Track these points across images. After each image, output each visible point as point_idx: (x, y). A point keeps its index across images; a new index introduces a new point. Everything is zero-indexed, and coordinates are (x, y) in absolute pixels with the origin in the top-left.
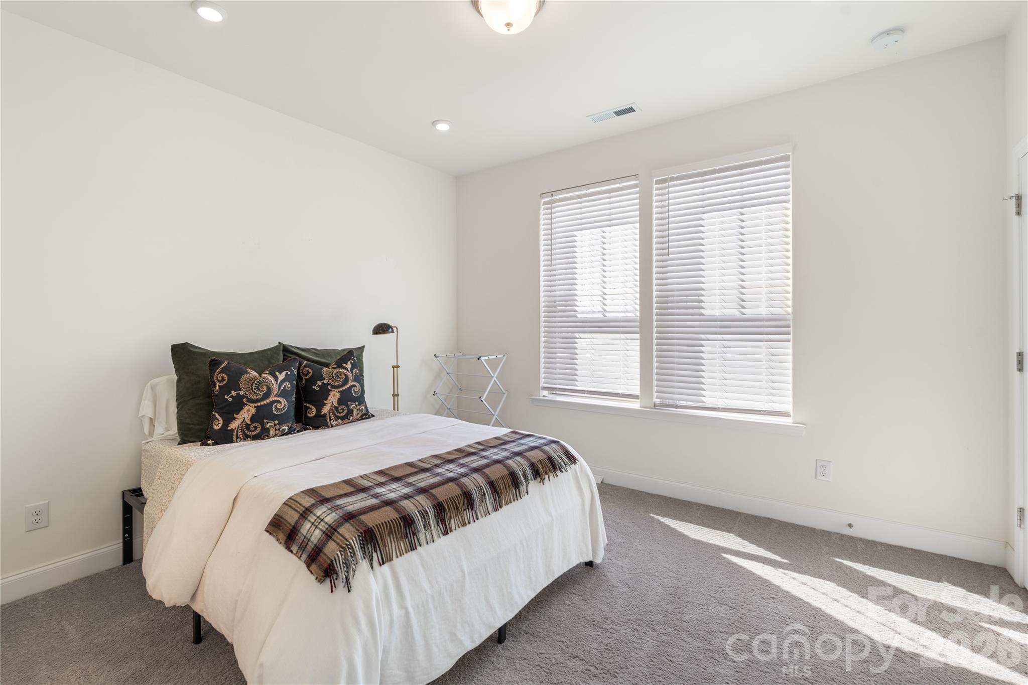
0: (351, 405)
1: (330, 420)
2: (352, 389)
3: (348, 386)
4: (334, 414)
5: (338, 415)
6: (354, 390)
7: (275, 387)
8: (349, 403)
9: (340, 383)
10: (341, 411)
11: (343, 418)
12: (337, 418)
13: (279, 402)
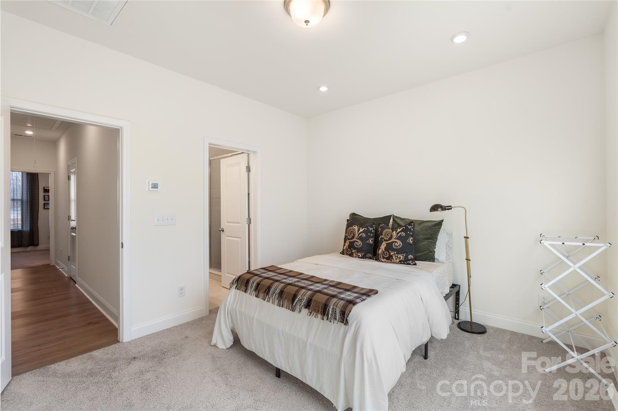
0: (391, 252)
1: (381, 258)
2: (394, 244)
3: (391, 242)
4: (382, 255)
5: (384, 256)
6: (395, 244)
7: (357, 235)
8: (390, 251)
9: (388, 239)
10: (386, 254)
11: (387, 259)
12: (384, 258)
13: (357, 242)
